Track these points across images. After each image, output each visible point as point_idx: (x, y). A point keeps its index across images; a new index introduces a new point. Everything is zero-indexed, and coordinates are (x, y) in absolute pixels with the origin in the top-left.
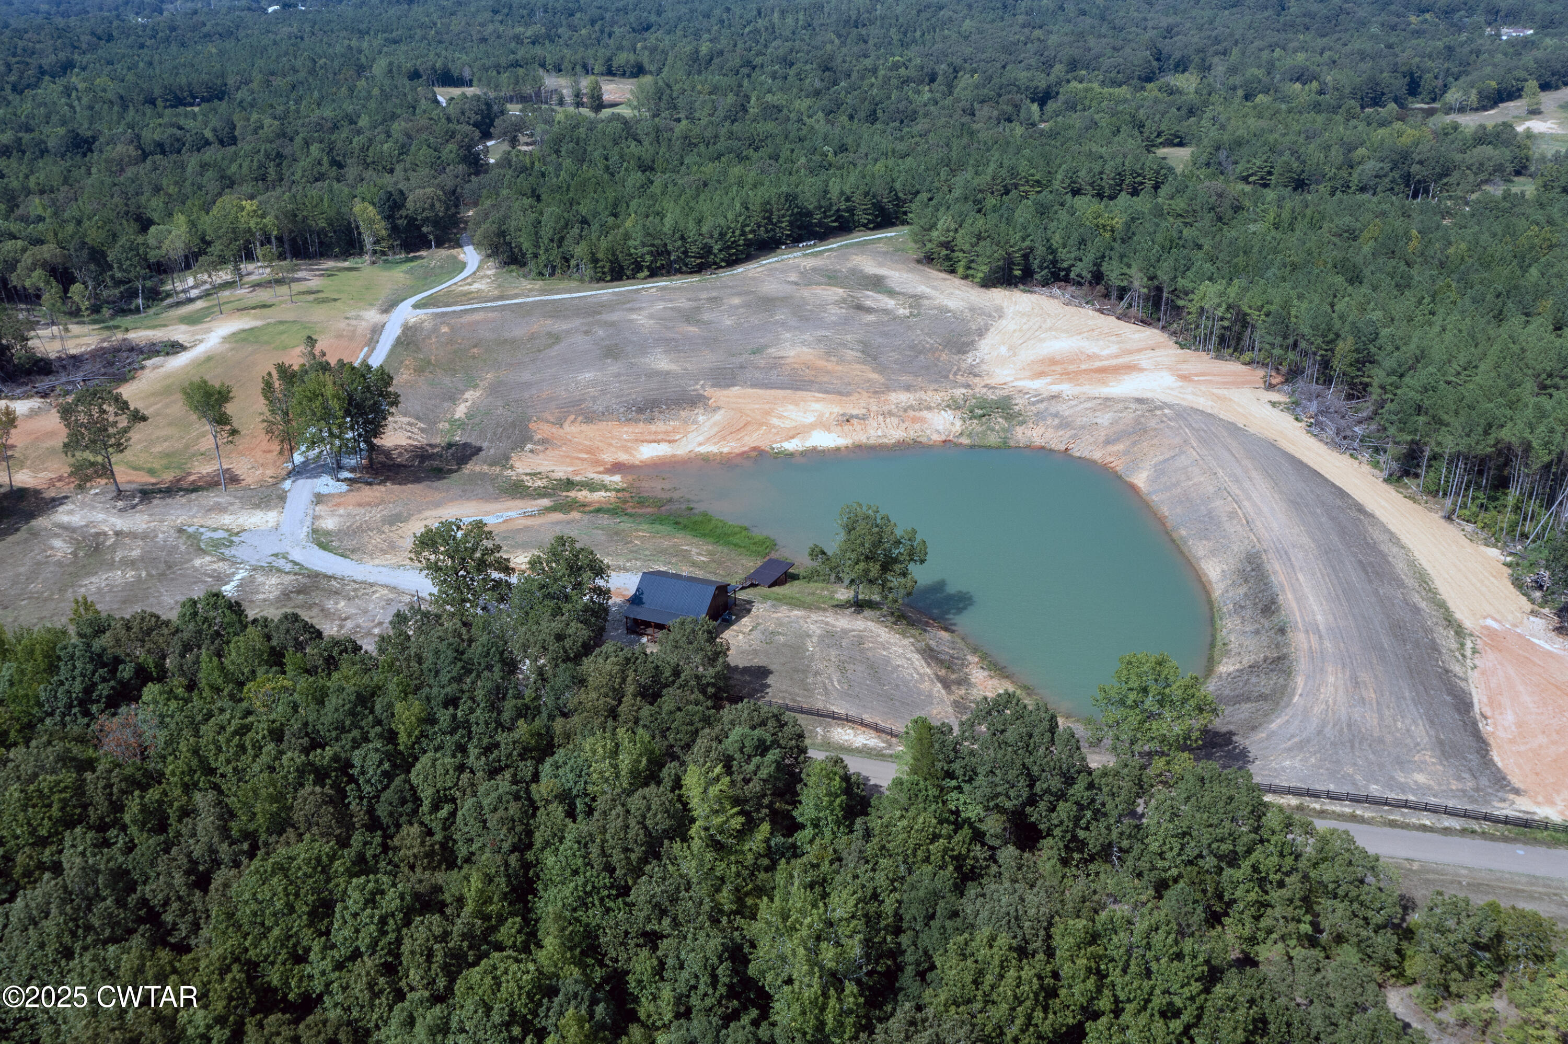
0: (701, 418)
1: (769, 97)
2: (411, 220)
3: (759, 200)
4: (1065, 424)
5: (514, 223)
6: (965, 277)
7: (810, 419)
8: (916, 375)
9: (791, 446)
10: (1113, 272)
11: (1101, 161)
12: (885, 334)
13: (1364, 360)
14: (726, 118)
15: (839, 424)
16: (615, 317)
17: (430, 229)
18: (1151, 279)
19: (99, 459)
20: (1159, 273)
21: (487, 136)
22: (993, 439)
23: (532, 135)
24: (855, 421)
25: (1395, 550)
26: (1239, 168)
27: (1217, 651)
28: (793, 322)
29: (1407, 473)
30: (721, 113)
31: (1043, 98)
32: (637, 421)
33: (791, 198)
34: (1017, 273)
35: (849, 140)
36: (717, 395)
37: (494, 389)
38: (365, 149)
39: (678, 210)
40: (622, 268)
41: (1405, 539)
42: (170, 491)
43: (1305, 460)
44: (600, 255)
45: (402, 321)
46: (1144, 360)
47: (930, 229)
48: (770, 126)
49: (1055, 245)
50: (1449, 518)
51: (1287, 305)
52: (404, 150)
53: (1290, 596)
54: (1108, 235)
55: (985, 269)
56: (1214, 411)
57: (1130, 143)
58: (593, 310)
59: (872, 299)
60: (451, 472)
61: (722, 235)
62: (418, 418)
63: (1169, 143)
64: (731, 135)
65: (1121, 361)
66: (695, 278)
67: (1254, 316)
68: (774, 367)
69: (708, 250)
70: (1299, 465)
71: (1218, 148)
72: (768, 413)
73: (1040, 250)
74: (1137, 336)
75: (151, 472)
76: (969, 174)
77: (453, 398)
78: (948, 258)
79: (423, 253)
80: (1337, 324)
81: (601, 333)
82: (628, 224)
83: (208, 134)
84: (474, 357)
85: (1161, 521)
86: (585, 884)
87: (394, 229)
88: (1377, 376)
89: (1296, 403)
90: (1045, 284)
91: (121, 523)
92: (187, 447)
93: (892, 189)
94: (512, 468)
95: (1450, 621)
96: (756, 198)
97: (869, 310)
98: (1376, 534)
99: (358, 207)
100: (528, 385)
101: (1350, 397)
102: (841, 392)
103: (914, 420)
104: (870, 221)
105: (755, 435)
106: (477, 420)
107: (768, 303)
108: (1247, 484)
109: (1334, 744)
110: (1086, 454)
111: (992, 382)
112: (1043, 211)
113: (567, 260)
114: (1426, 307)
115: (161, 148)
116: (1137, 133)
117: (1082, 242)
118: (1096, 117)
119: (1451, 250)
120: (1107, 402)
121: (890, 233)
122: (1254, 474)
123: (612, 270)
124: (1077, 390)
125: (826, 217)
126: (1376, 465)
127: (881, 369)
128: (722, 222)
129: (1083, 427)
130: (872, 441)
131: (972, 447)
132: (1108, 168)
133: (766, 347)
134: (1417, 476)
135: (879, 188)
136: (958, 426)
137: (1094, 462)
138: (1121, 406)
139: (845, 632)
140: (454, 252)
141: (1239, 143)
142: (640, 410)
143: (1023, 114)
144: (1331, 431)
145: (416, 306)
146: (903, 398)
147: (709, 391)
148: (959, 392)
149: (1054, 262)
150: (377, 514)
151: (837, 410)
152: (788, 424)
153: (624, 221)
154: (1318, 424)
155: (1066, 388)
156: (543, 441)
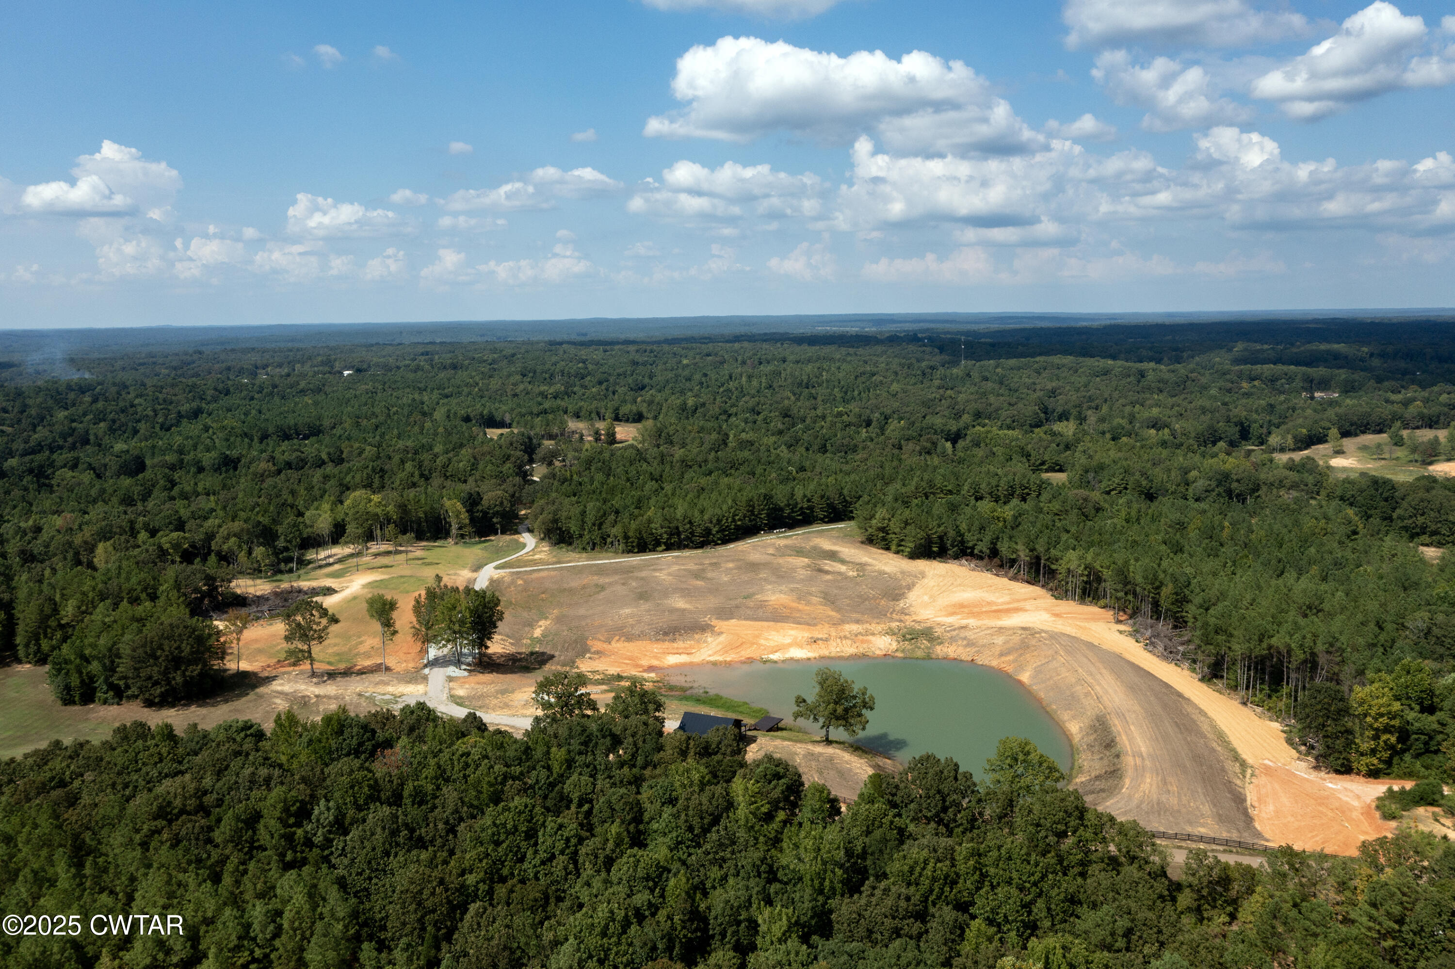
0: (709, 639)
1: (743, 435)
2: (485, 513)
3: (744, 499)
4: (970, 644)
5: (565, 514)
6: (897, 552)
7: (788, 640)
8: (863, 614)
9: (774, 657)
10: (1004, 547)
11: (996, 478)
12: (840, 588)
13: (1181, 600)
14: (711, 449)
15: (809, 644)
16: (643, 574)
17: (499, 520)
18: (1031, 550)
19: (306, 647)
20: (1037, 546)
21: (531, 461)
22: (919, 653)
23: (564, 460)
24: (820, 642)
25: (1202, 719)
26: (1103, 485)
27: (1074, 772)
28: (773, 579)
29: (1216, 676)
30: (707, 446)
31: (955, 438)
32: (665, 640)
33: (768, 497)
34: (935, 549)
35: (807, 464)
36: (720, 625)
37: (559, 620)
38: (445, 466)
39: (686, 505)
40: (646, 543)
41: (1211, 713)
42: (347, 673)
43: (1142, 666)
44: (631, 534)
45: (488, 577)
46: (1028, 605)
47: (870, 519)
48: (746, 454)
49: (963, 531)
50: (1244, 704)
51: (1126, 563)
52: (474, 467)
53: (1124, 737)
54: (1001, 524)
55: (912, 545)
56: (1078, 635)
57: (1019, 468)
58: (629, 570)
59: (829, 565)
60: (535, 669)
61: (719, 521)
62: (508, 636)
63: (1051, 470)
64: (717, 459)
65: (1011, 606)
66: (700, 551)
67: (1106, 574)
68: (761, 607)
69: (708, 531)
70: (1138, 669)
71: (1087, 472)
72: (757, 636)
73: (952, 533)
74: (1023, 590)
75: (329, 663)
76: (898, 485)
77: (531, 625)
78: (884, 539)
79: (492, 538)
80: (1161, 576)
81: (634, 584)
82: (649, 513)
83: (324, 456)
84: (543, 600)
85: (1039, 701)
86: (677, 837)
87: (472, 520)
88: (1191, 610)
89: (1136, 631)
90: (956, 557)
91: (318, 691)
92: (350, 650)
93: (841, 494)
94: (578, 667)
95: (1236, 757)
96: (743, 498)
97: (827, 572)
98: (1190, 709)
99: (447, 503)
100: (584, 617)
101: (1175, 627)
102: (810, 623)
103: (863, 642)
104: (825, 517)
105: (749, 651)
106: (550, 638)
107: (754, 567)
108: (1098, 677)
109: (1147, 813)
110: (986, 662)
111: (918, 618)
112: (953, 508)
113: (604, 539)
114: (1229, 570)
115: (289, 465)
116: (1024, 460)
117: (982, 528)
118: (995, 449)
119: (1253, 536)
120: (1001, 630)
121: (841, 525)
122: (1104, 671)
123: (639, 545)
124: (979, 623)
125: (793, 512)
126: (1193, 670)
127: (838, 610)
128: (719, 512)
129: (984, 646)
130: (833, 655)
131: (905, 658)
132: (1002, 483)
133: (754, 594)
134: (1222, 677)
135: (832, 493)
136: (894, 645)
137: (993, 668)
138: (1011, 632)
139: (820, 754)
140: (516, 537)
141: (1101, 467)
142: (666, 634)
143: (939, 450)
144: (1161, 648)
145: (497, 568)
146: (855, 628)
147: (714, 622)
148: (894, 625)
149: (962, 542)
150: (492, 689)
151: (807, 635)
152: (772, 644)
153: (646, 512)
154: (1152, 643)
155: (972, 622)
156: (598, 652)
